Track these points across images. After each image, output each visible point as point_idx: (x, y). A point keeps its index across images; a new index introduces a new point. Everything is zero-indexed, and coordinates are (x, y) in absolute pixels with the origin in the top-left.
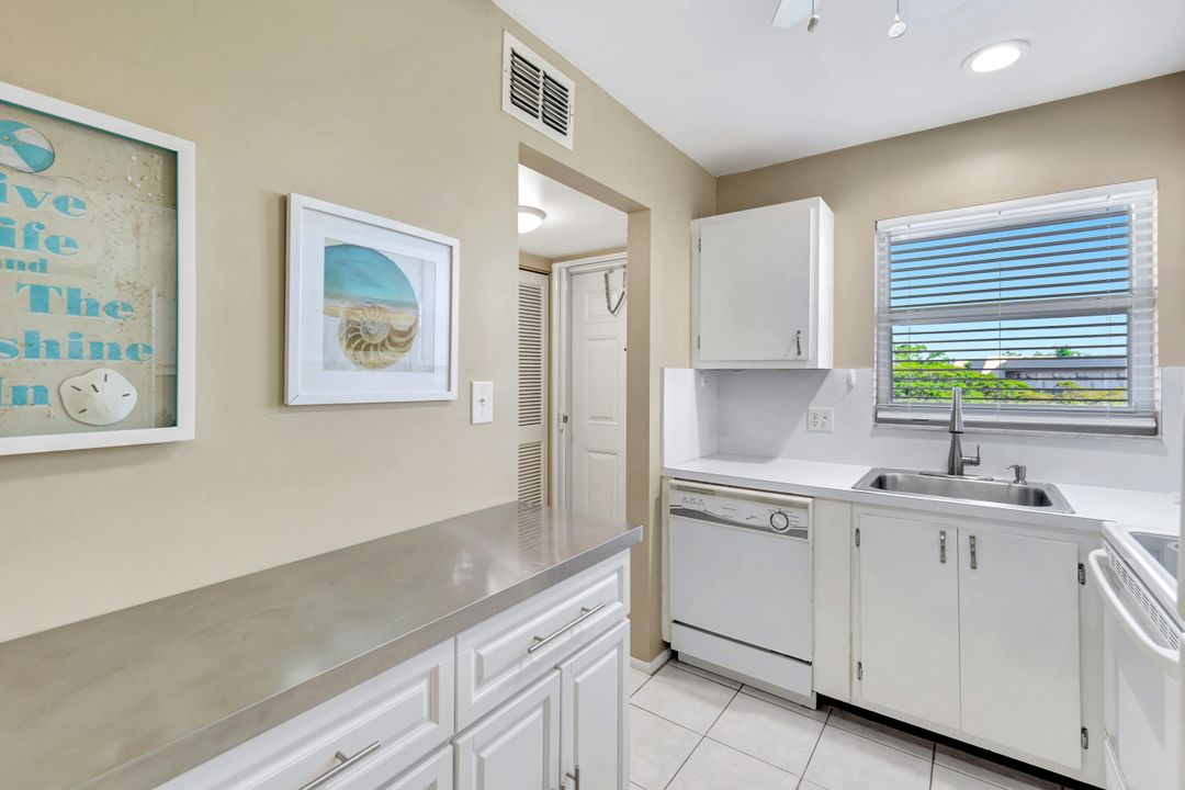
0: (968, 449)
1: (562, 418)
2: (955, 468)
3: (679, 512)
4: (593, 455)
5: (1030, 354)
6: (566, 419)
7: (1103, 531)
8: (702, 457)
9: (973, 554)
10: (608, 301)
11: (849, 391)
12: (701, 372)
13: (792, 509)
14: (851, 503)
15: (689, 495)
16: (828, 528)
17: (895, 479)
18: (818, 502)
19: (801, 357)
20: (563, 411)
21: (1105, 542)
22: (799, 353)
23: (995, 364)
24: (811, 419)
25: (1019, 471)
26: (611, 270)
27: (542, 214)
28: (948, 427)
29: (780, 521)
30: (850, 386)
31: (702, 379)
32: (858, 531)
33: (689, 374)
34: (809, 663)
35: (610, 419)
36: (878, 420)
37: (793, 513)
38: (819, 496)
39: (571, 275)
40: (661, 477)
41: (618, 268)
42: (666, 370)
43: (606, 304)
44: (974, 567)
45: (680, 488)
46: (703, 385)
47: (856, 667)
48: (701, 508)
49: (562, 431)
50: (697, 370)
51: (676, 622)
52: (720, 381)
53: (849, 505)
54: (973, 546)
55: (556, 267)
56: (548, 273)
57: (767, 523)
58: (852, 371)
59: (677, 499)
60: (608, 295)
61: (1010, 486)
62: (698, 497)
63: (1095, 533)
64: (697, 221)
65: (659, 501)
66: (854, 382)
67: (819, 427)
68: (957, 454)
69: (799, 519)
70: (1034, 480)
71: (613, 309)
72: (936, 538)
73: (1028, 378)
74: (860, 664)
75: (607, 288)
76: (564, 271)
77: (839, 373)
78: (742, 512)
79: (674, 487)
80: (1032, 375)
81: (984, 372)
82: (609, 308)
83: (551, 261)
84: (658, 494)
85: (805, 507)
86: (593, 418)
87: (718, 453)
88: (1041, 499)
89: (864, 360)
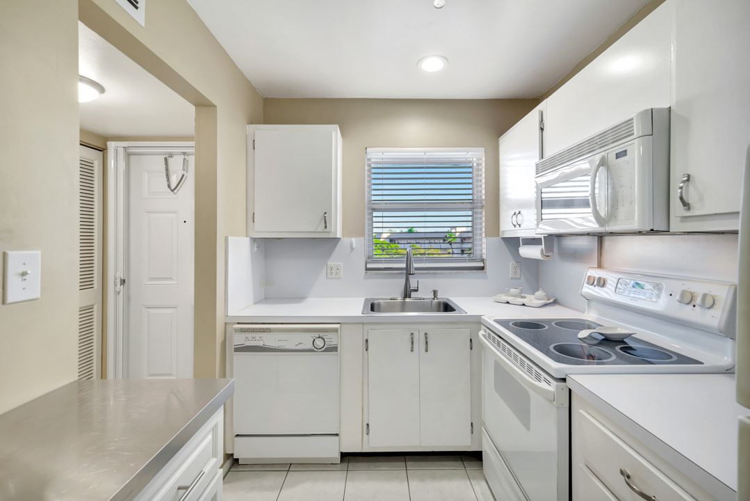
0: (413, 283)
1: (118, 281)
2: (407, 294)
3: (240, 349)
4: (151, 311)
5: (398, 230)
6: (123, 282)
7: (482, 321)
8: (255, 304)
9: (427, 343)
10: (168, 180)
11: (351, 252)
12: (254, 240)
13: (326, 334)
14: (363, 324)
15: (250, 335)
16: (349, 342)
17: (379, 304)
18: (344, 326)
19: (328, 230)
20: (121, 275)
21: (483, 327)
22: (326, 227)
23: (385, 236)
24: (329, 271)
25: (435, 293)
26: (171, 155)
27: (102, 90)
28: (405, 271)
29: (319, 343)
30: (352, 249)
31: (255, 246)
32: (367, 341)
33: (246, 242)
34: (337, 435)
35: (170, 279)
36: (367, 269)
37: (327, 336)
38: (344, 322)
39: (128, 155)
40: (226, 323)
41: (178, 154)
42: (229, 238)
43: (166, 183)
44: (427, 351)
45: (242, 330)
46: (256, 249)
47: (365, 426)
48: (260, 344)
49: (119, 293)
50: (252, 238)
51: (237, 435)
52: (267, 247)
53: (361, 325)
54: (426, 338)
55: (111, 145)
56: (103, 150)
57: (310, 346)
58: (353, 239)
59: (240, 339)
60: (168, 176)
61: (432, 302)
62: (257, 335)
63: (478, 322)
64: (252, 126)
65: (224, 343)
66: (354, 246)
67: (334, 275)
68: (408, 287)
69: (332, 340)
70: (442, 296)
71: (173, 186)
72: (408, 337)
73: (398, 243)
74: (368, 425)
75: (167, 170)
76: (121, 151)
77: (346, 241)
78: (291, 341)
79: (236, 330)
80: (400, 242)
81: (381, 240)
82: (169, 186)
83: (106, 139)
84: (223, 339)
85: (336, 330)
86: (152, 279)
87: (266, 298)
88: (447, 307)
89: (359, 233)
